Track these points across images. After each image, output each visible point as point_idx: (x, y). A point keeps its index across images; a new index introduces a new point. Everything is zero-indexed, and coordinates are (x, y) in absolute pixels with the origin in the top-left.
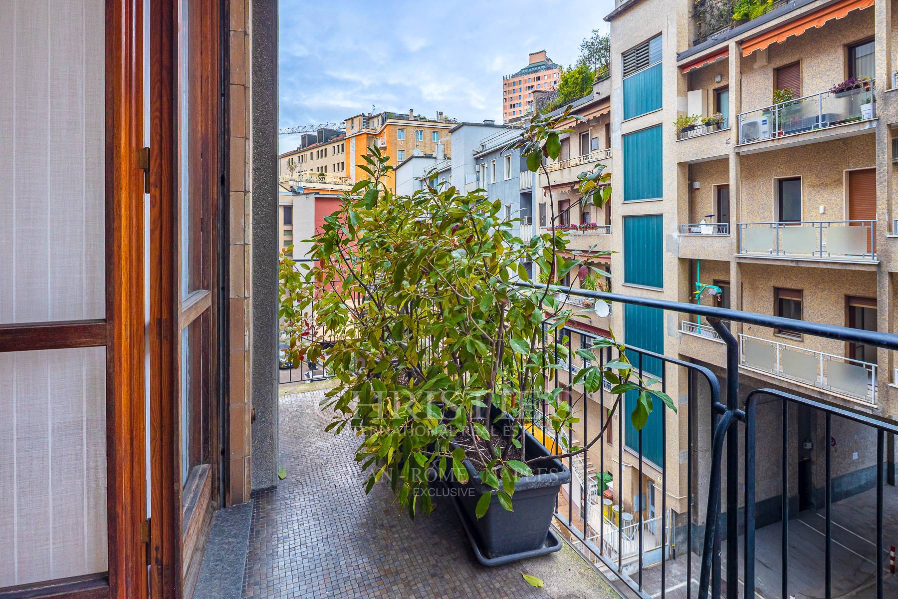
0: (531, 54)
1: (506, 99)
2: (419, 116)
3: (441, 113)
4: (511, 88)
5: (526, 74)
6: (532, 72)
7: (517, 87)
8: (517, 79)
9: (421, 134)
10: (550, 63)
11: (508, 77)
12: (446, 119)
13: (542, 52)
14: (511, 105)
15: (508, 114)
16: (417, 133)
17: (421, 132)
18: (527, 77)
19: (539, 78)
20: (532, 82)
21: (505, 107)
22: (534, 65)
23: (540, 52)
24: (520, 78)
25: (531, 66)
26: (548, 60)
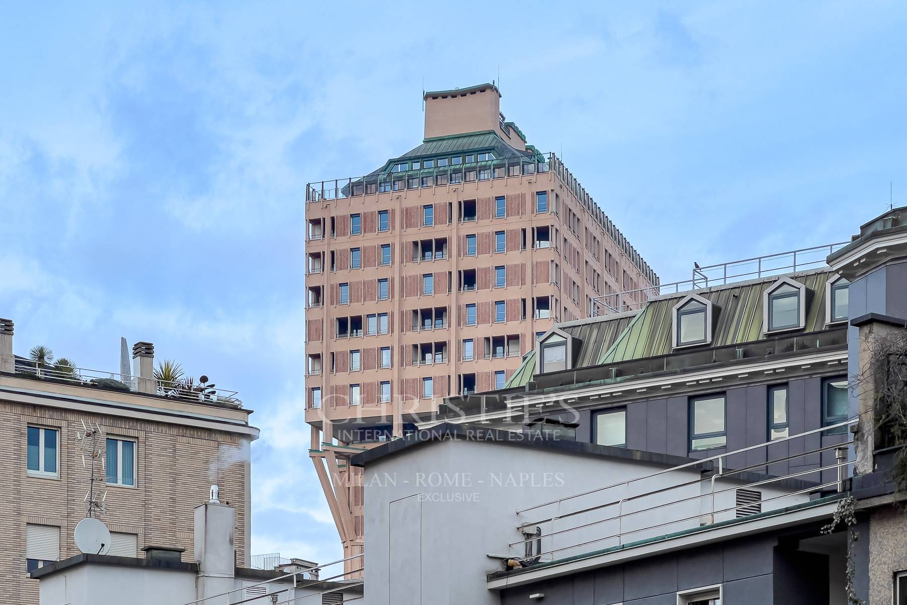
0: (434, 96)
1: (317, 291)
2: (41, 354)
3: (145, 350)
4: (342, 243)
5: (408, 181)
6: (440, 177)
7: (369, 240)
8: (368, 204)
9: (51, 443)
10: (514, 143)
11: (330, 187)
12: (167, 378)
13: (483, 89)
14: (342, 323)
15: (326, 359)
16: (33, 441)
17: (51, 432)
18: (414, 198)
19: (469, 209)
20: (439, 222)
21: (313, 330)
22: (445, 147)
23: (473, 91)
24: (384, 200)
25: (432, 149)
26: (509, 127)
